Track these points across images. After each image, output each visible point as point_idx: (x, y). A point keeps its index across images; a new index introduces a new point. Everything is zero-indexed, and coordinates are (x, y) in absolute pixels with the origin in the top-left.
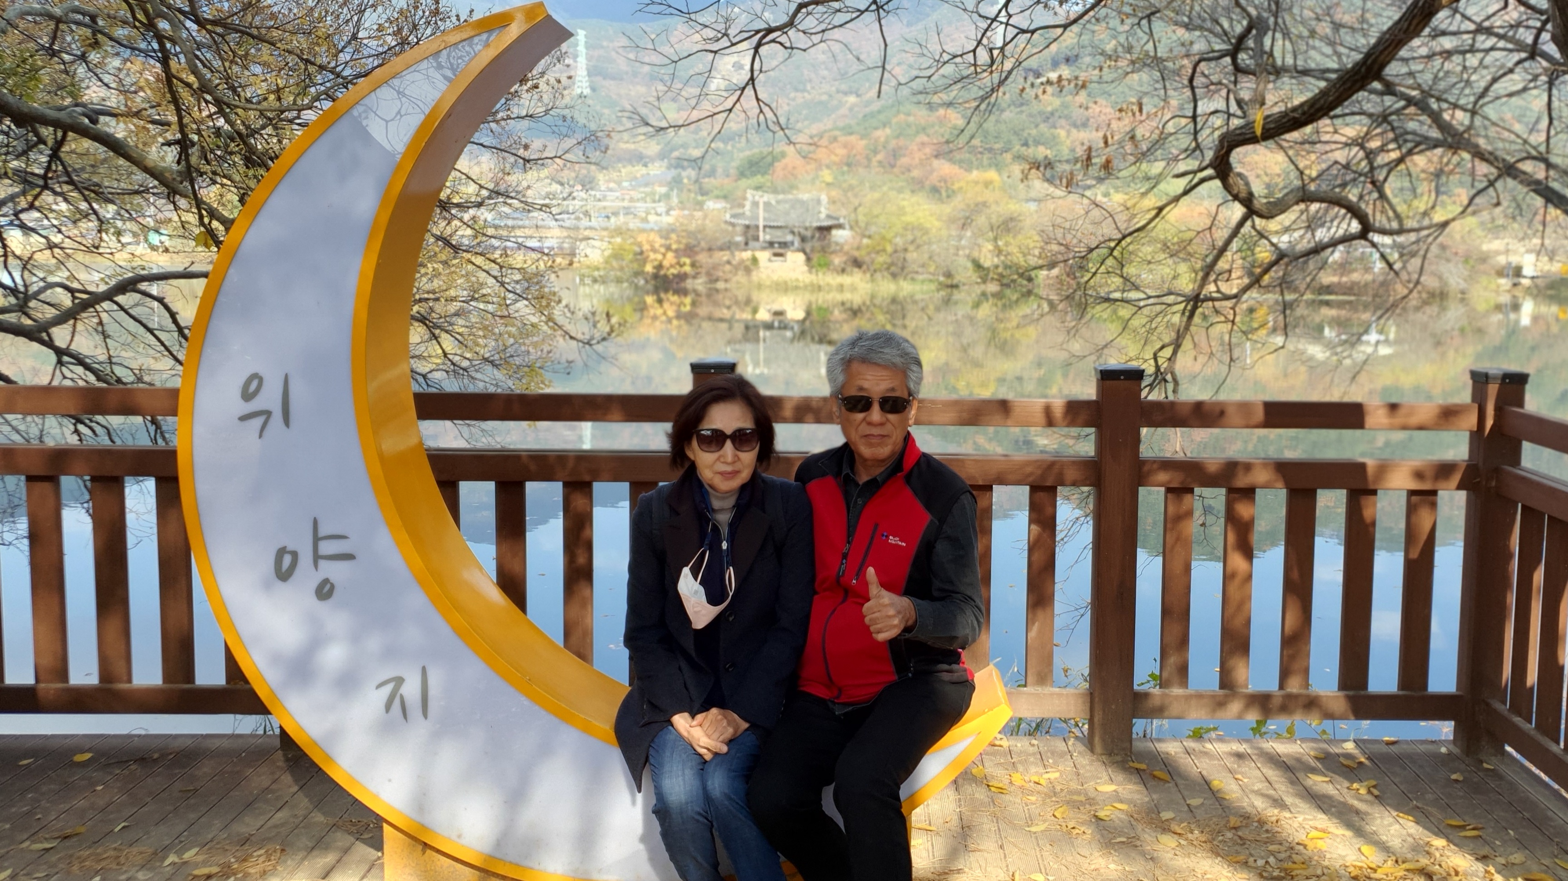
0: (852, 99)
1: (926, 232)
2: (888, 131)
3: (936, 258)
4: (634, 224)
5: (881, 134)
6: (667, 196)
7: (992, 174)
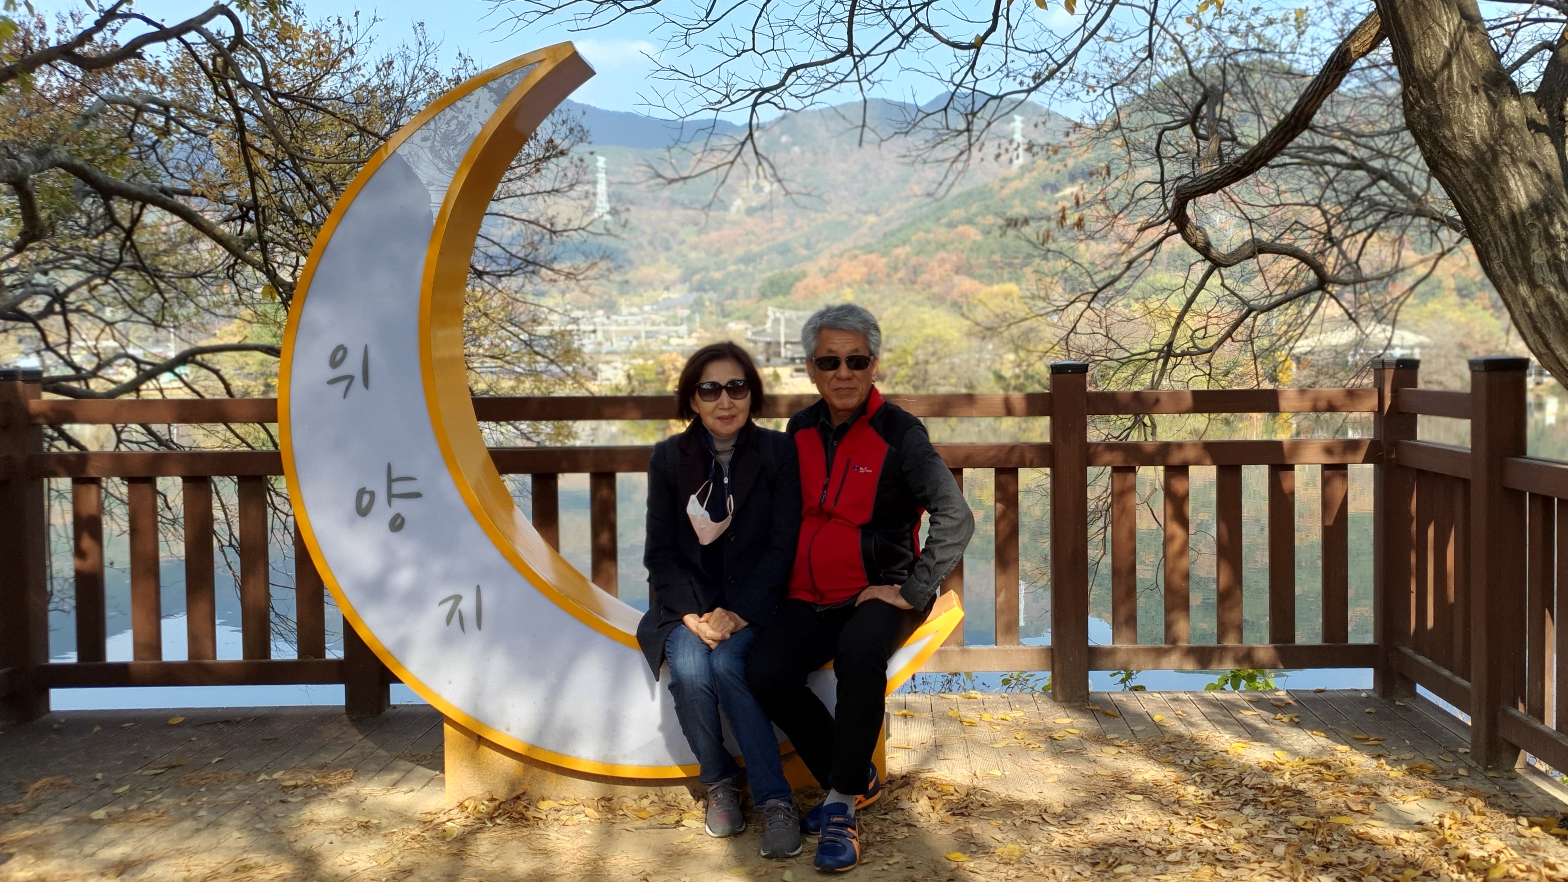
0: (872, 219)
1: (947, 343)
2: (908, 248)
3: (957, 370)
4: (655, 346)
5: (902, 252)
6: (689, 319)
7: (1012, 287)
